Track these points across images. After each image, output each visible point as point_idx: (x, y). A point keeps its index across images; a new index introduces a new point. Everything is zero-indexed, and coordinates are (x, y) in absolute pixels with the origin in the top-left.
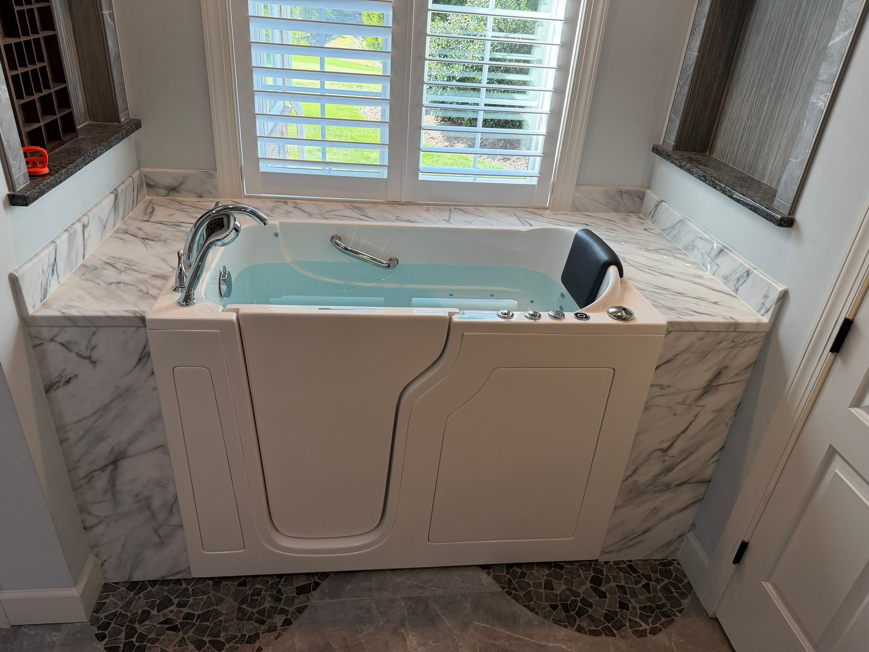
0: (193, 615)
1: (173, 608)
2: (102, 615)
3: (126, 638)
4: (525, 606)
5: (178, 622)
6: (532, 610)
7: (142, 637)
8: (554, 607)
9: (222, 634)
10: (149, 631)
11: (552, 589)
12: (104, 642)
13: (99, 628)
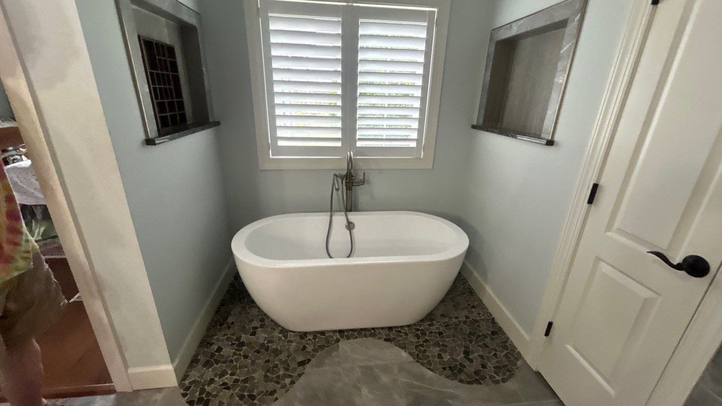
0: (239, 380)
1: (228, 376)
2: (187, 382)
3: (200, 395)
4: (428, 369)
5: (230, 384)
6: (432, 370)
7: (208, 394)
8: (444, 369)
9: (255, 390)
10: (213, 390)
11: (442, 358)
12: (186, 398)
13: (184, 390)
